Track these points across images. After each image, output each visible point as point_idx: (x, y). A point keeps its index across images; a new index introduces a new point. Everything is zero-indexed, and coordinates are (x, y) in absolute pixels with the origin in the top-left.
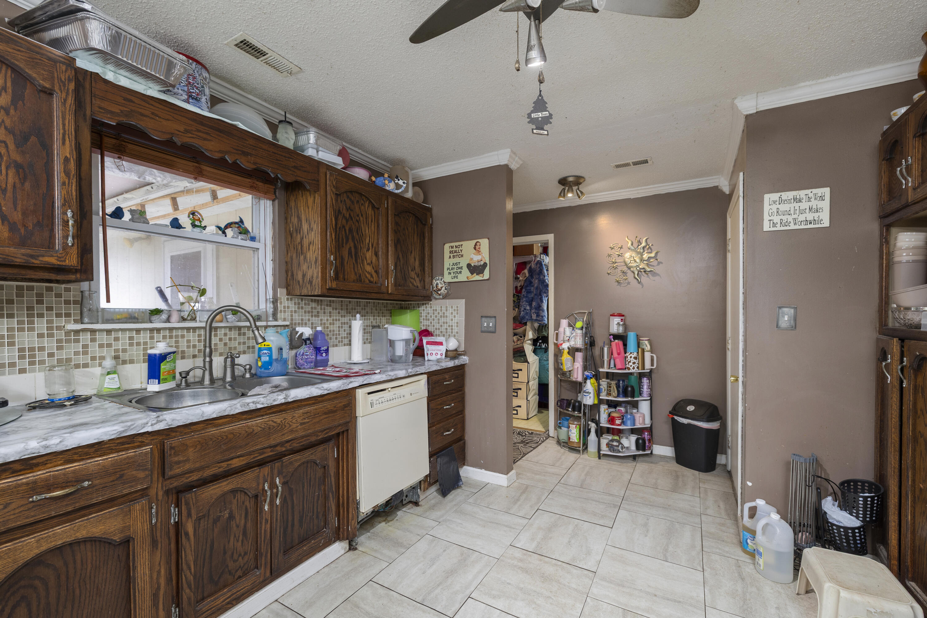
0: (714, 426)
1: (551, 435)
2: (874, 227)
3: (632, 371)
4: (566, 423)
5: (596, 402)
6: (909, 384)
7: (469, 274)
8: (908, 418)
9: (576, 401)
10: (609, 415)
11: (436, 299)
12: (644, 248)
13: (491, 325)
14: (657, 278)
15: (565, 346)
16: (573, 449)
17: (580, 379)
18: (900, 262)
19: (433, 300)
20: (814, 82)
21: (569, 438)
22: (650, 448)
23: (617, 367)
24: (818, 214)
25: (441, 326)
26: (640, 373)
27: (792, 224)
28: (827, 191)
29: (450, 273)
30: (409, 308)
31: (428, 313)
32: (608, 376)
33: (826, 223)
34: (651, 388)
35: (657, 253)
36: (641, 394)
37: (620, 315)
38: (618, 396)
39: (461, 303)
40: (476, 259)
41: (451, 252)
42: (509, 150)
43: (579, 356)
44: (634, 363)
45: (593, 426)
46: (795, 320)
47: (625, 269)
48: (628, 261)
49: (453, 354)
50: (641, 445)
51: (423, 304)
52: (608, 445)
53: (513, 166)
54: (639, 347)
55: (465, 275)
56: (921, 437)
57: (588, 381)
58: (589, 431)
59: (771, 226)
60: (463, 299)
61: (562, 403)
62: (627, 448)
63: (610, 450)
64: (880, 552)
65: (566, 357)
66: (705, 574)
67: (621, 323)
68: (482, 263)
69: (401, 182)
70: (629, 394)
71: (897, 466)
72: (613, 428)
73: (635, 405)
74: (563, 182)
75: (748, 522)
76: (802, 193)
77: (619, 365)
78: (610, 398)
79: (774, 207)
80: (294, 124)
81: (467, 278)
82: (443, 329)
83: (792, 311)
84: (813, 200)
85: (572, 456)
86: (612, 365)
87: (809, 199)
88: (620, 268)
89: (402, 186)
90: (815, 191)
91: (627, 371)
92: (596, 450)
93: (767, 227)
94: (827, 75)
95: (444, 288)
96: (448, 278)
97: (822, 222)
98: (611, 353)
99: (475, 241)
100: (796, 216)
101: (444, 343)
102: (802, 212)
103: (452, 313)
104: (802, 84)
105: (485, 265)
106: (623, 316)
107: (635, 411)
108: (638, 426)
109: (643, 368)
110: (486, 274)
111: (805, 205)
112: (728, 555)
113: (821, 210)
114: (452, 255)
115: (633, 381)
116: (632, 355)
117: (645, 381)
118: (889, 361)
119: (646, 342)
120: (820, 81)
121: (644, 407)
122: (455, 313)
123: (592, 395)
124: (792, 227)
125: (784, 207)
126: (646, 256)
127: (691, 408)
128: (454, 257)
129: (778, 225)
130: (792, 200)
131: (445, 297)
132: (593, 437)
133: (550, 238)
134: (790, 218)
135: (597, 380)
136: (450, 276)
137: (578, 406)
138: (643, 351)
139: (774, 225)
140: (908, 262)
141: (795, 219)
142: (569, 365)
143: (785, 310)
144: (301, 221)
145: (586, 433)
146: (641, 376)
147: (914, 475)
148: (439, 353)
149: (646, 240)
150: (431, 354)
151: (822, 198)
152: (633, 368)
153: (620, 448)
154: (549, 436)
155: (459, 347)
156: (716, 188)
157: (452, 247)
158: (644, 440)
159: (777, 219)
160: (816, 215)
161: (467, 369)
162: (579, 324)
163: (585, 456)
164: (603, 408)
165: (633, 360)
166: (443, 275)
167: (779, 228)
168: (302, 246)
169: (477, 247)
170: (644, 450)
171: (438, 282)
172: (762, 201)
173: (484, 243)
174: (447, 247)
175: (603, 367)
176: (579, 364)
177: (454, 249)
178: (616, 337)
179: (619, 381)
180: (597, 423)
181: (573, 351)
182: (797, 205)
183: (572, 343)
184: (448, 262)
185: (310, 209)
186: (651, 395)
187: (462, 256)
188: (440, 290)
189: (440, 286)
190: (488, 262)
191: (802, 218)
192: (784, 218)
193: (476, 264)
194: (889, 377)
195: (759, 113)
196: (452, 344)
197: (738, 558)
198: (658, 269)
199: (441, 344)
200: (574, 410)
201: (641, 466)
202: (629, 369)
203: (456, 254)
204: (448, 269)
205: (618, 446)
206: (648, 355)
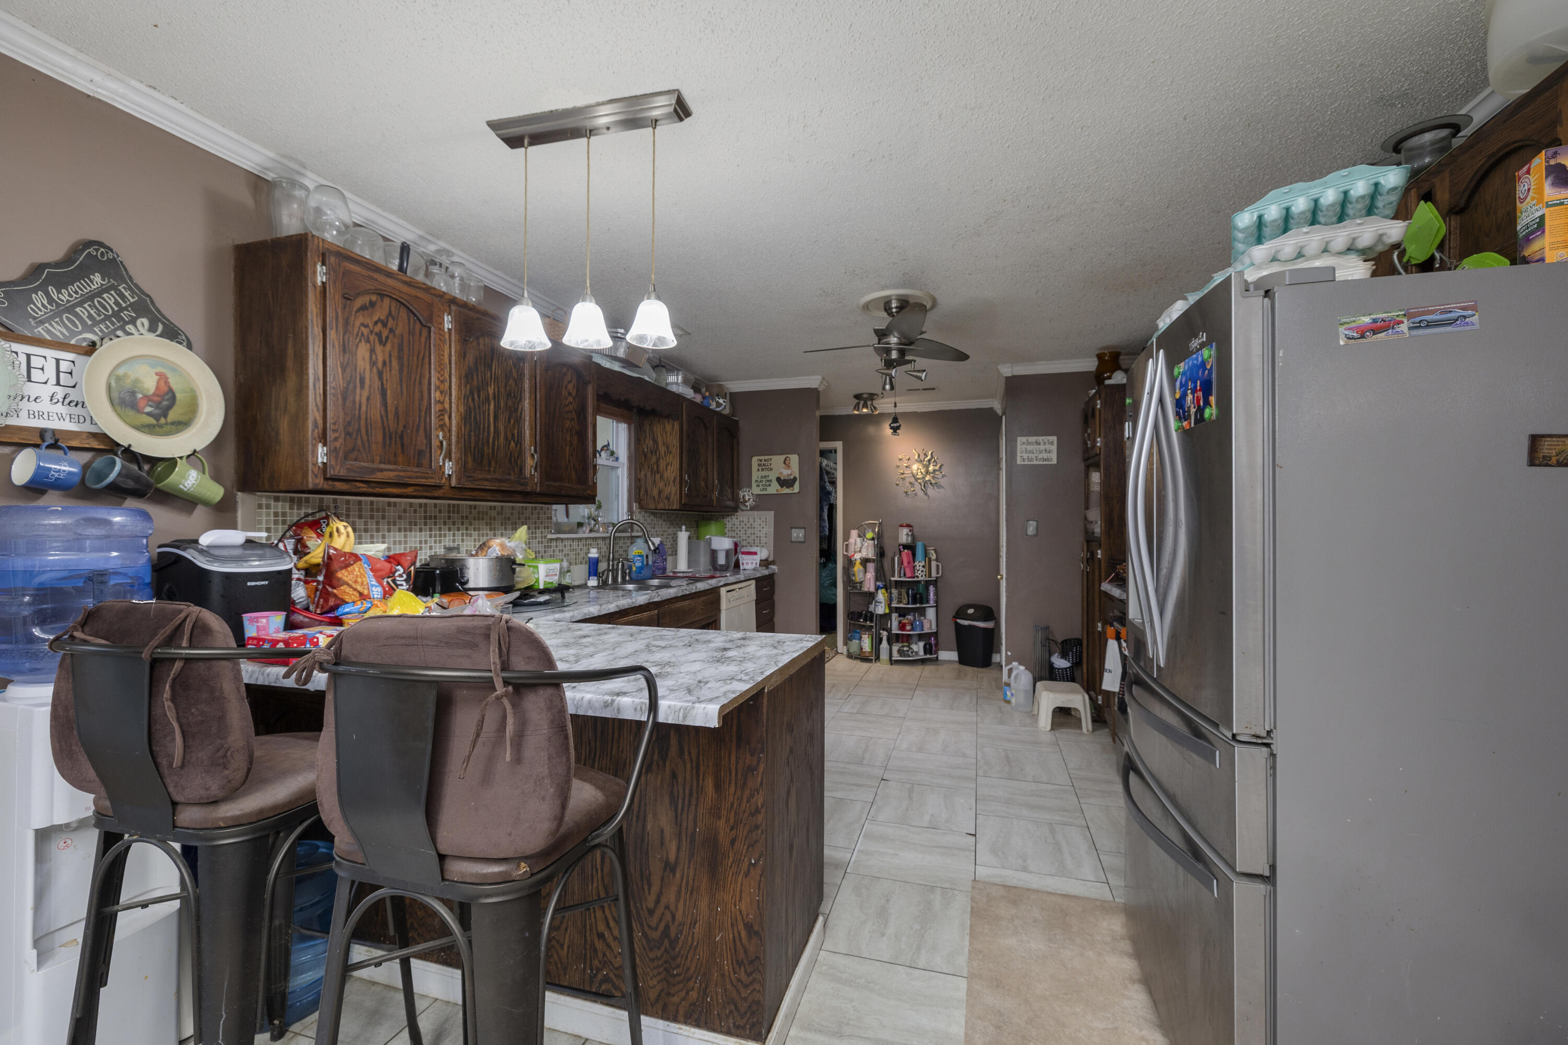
0: (989, 625)
1: (839, 651)
2: (1082, 466)
3: (920, 579)
4: (857, 635)
5: (887, 611)
7: (779, 487)
9: (868, 611)
10: (900, 622)
11: (743, 510)
12: (929, 461)
13: (801, 535)
14: (941, 490)
15: (857, 556)
16: (864, 659)
17: (872, 589)
18: (1094, 491)
19: (740, 511)
21: (862, 649)
22: (936, 653)
23: (907, 576)
24: (1049, 455)
25: (749, 537)
26: (926, 581)
27: (1036, 460)
28: (1054, 439)
29: (758, 486)
30: (712, 519)
31: (734, 525)
32: (898, 584)
33: (1055, 461)
34: (936, 594)
35: (941, 467)
36: (928, 602)
37: (908, 526)
38: (908, 603)
39: (770, 515)
40: (786, 473)
41: (759, 465)
42: (820, 377)
43: (871, 567)
44: (922, 571)
45: (884, 634)
46: (1037, 530)
47: (912, 480)
48: (914, 472)
49: (765, 563)
50: (928, 650)
51: (728, 515)
52: (899, 651)
53: (820, 389)
54: (926, 556)
55: (774, 488)
57: (880, 591)
58: (881, 640)
59: (1022, 461)
60: (771, 510)
61: (852, 616)
62: (916, 652)
63: (901, 656)
65: (858, 568)
67: (910, 534)
68: (792, 477)
69: (721, 401)
70: (918, 601)
72: (902, 634)
73: (922, 612)
74: (858, 397)
75: (1007, 678)
76: (1041, 439)
77: (909, 574)
78: (901, 605)
79: (1024, 447)
80: (667, 366)
81: (777, 490)
82: (751, 540)
83: (1035, 523)
84: (1047, 443)
85: (866, 665)
86: (902, 575)
87: (1045, 443)
88: (908, 480)
89: (722, 404)
90: (1048, 438)
91: (916, 579)
92: (888, 658)
93: (1019, 462)
95: (751, 500)
96: (756, 490)
97: (1052, 460)
98: (901, 563)
99: (785, 456)
100: (1036, 455)
101: (758, 553)
102: (1041, 452)
103: (760, 525)
104: (1039, 363)
105: (795, 479)
106: (911, 526)
107: (922, 618)
108: (926, 631)
109: (930, 576)
110: (797, 488)
111: (1042, 447)
112: (994, 704)
113: (1051, 452)
114: (760, 468)
115: (921, 588)
116: (919, 565)
117: (932, 588)
119: (933, 552)
121: (931, 613)
122: (763, 524)
123: (883, 605)
124: (1035, 462)
125: (1030, 448)
126: (931, 468)
127: (971, 611)
128: (763, 470)
129: (1026, 461)
130: (1035, 443)
131: (753, 508)
132: (884, 644)
133: (839, 445)
134: (1033, 456)
135: (886, 590)
136: (759, 488)
137: (870, 616)
138: (930, 560)
139: (1024, 460)
141: (1036, 457)
142: (861, 575)
143: (1031, 522)
144: (657, 444)
145: (877, 642)
146: (928, 583)
148: (754, 562)
149: (932, 453)
150: (747, 563)
151: (1052, 443)
152: (921, 576)
153: (910, 653)
154: (837, 653)
155: (768, 557)
156: (991, 409)
157: (761, 460)
158: (930, 645)
159: (1025, 456)
161: (775, 578)
162: (870, 535)
163: (878, 664)
164: (894, 616)
165: (921, 569)
166: (750, 486)
167: (1026, 463)
168: (658, 467)
169: (787, 462)
170: (931, 654)
171: (745, 493)
172: (1016, 441)
173: (794, 459)
174: (755, 460)
175: (894, 576)
176: (871, 575)
177: (763, 462)
178: (906, 547)
179: (908, 589)
180: (889, 631)
181: (865, 562)
182: (1038, 447)
183: (864, 554)
184: (756, 475)
185: (668, 435)
186: (936, 602)
187: (771, 469)
188: (746, 502)
189: (747, 498)
190: (797, 476)
191: (1040, 456)
192: (1030, 455)
193: (786, 478)
195: (1013, 377)
196: (763, 554)
198: (942, 482)
199: (755, 553)
200: (865, 620)
201: (928, 669)
202: (918, 577)
203: (763, 466)
204: (756, 481)
205: (908, 651)
206: (934, 564)
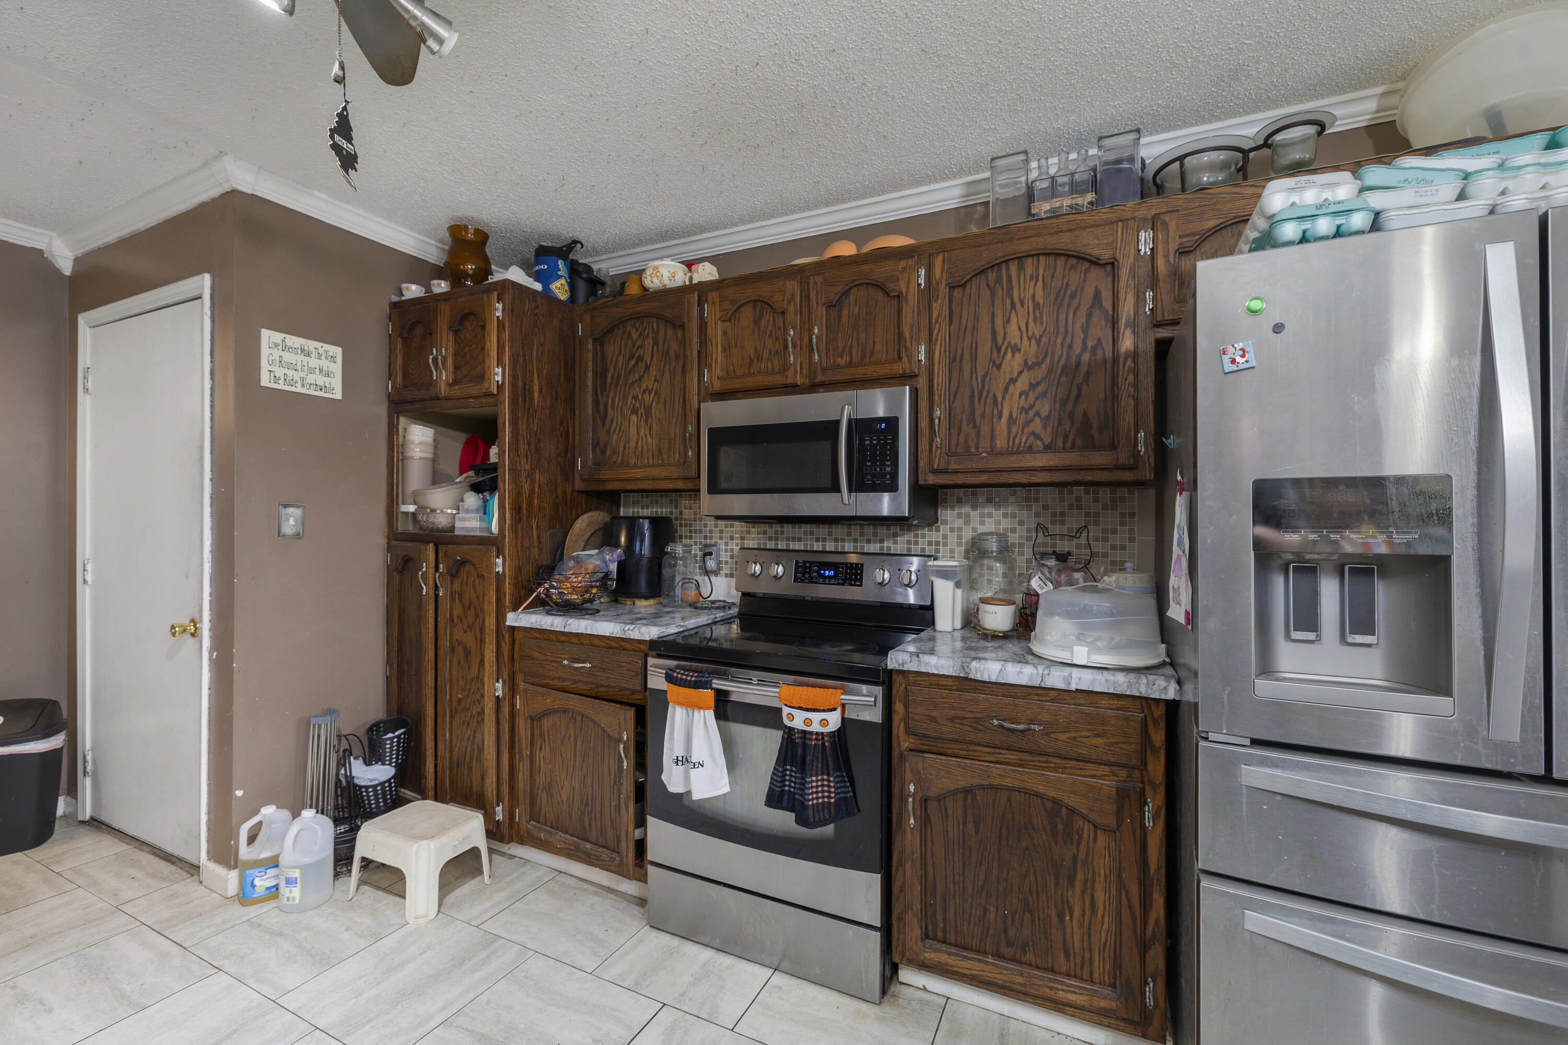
2: (381, 410)
6: (445, 593)
8: (445, 630)
20: (330, 200)
27: (299, 385)
28: (338, 351)
33: (339, 395)
46: (304, 525)
56: (459, 645)
59: (272, 381)
64: (404, 795)
66: (227, 969)
71: (433, 685)
75: (249, 853)
76: (311, 345)
79: (275, 353)
83: (300, 513)
84: (323, 358)
87: (319, 356)
90: (327, 347)
93: (265, 381)
94: (348, 202)
97: (334, 392)
100: (303, 375)
102: (311, 371)
104: (317, 193)
111: (314, 362)
112: (229, 925)
113: (332, 375)
118: (424, 569)
120: (337, 203)
124: (299, 389)
125: (288, 357)
129: (282, 382)
130: (299, 350)
134: (297, 376)
139: (276, 380)
140: (421, 458)
141: (303, 379)
143: (291, 510)
147: (451, 688)
151: (333, 359)
159: (280, 372)
160: (328, 380)
167: (281, 386)
172: (259, 338)
182: (303, 359)
191: (311, 379)
192: (290, 373)
194: (424, 587)
197: (245, 919)
